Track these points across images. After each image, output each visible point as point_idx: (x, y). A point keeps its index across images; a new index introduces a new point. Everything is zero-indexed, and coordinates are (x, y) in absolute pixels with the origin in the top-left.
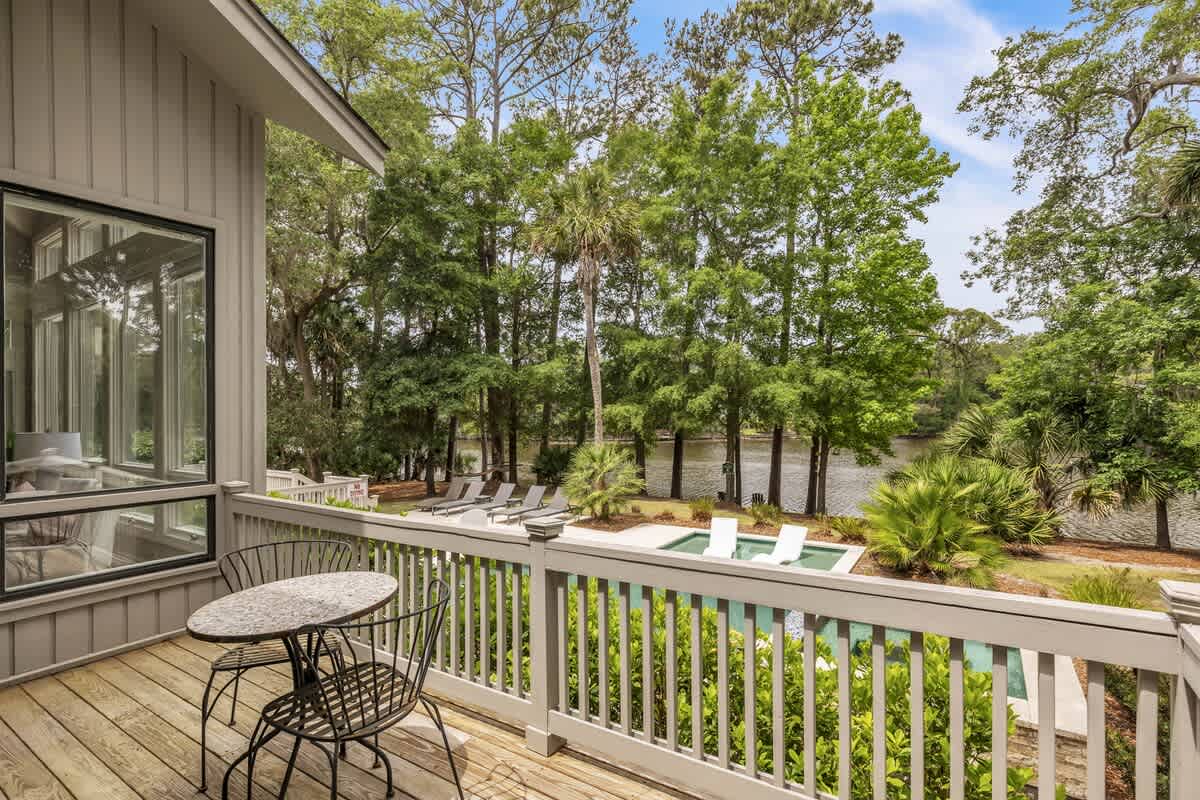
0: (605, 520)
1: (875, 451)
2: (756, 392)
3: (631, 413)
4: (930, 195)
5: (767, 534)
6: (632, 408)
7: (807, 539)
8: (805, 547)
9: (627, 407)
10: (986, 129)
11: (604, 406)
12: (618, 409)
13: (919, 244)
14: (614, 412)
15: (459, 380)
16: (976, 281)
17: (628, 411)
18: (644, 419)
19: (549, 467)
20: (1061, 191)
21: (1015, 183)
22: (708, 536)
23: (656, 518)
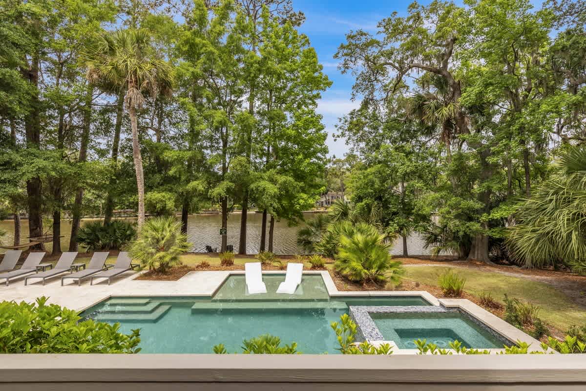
0: (163, 272)
1: (297, 219)
2: (253, 186)
3: (166, 198)
4: (318, 94)
5: (270, 270)
6: (167, 195)
7: (303, 270)
8: (304, 275)
9: (163, 194)
10: (343, 69)
11: (145, 192)
12: (155, 195)
13: (320, 117)
14: (153, 198)
15: (14, 169)
16: (338, 138)
17: (164, 197)
18: (175, 201)
19: (92, 237)
20: (365, 104)
21: (351, 96)
22: (244, 275)
23: (197, 267)
